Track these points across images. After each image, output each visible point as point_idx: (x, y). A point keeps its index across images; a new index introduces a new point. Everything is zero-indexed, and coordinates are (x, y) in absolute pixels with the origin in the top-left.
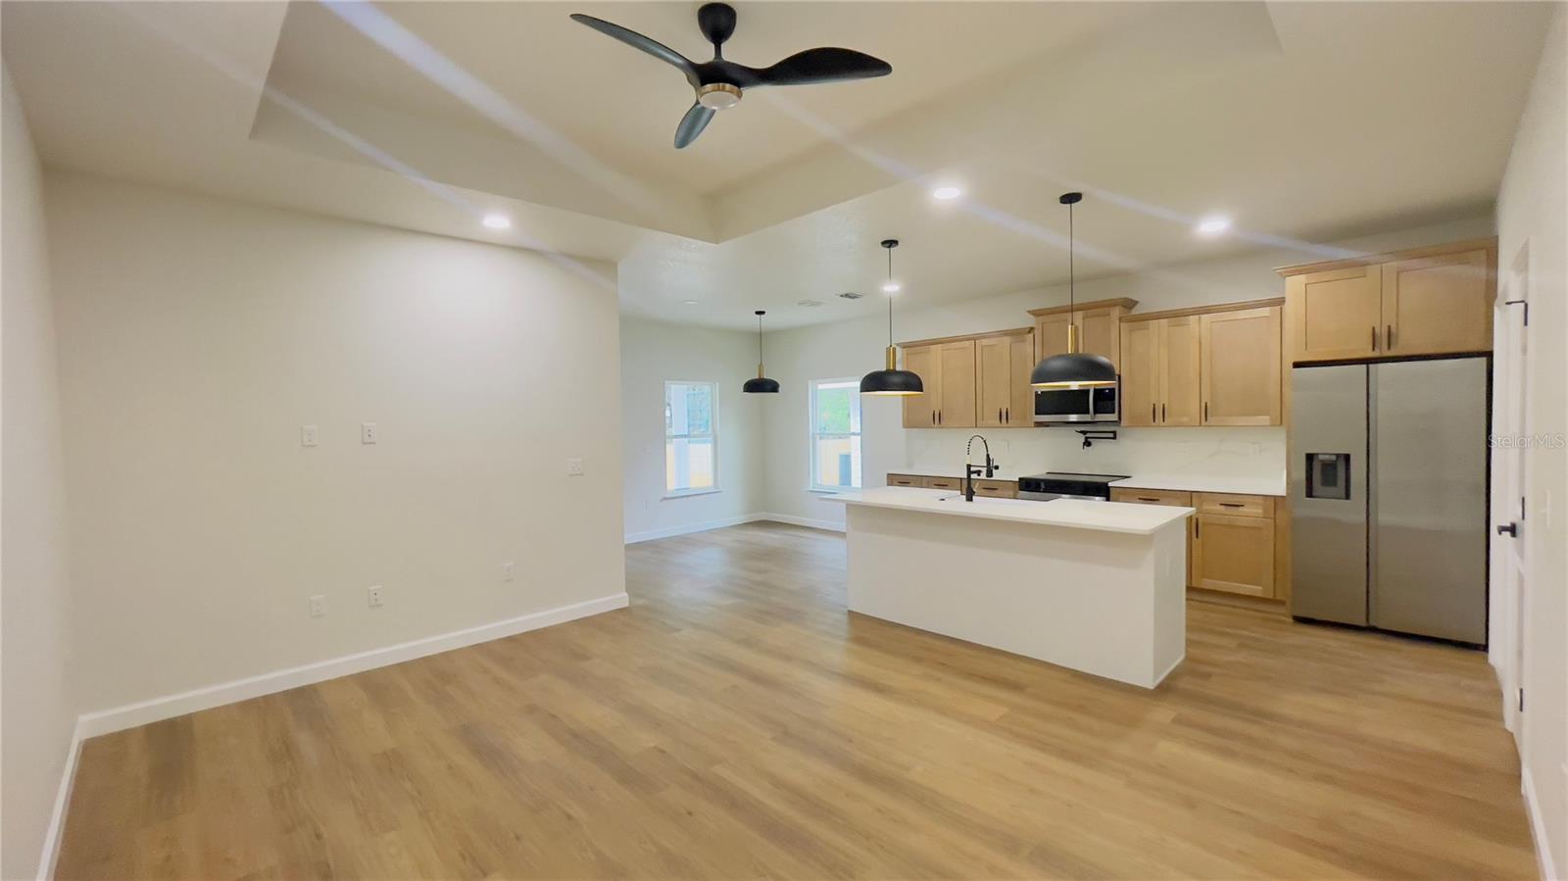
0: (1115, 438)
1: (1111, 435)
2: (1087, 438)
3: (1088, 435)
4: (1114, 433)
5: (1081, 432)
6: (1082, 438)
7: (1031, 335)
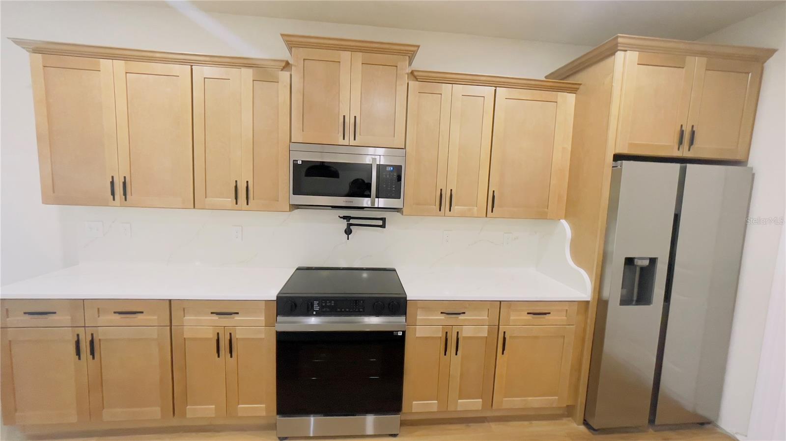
0: (383, 226)
1: (380, 223)
2: (350, 225)
3: (352, 221)
4: (384, 220)
5: (344, 218)
6: (344, 224)
7: (287, 74)
